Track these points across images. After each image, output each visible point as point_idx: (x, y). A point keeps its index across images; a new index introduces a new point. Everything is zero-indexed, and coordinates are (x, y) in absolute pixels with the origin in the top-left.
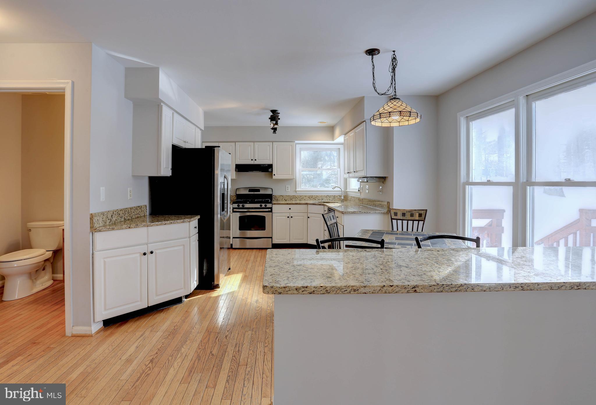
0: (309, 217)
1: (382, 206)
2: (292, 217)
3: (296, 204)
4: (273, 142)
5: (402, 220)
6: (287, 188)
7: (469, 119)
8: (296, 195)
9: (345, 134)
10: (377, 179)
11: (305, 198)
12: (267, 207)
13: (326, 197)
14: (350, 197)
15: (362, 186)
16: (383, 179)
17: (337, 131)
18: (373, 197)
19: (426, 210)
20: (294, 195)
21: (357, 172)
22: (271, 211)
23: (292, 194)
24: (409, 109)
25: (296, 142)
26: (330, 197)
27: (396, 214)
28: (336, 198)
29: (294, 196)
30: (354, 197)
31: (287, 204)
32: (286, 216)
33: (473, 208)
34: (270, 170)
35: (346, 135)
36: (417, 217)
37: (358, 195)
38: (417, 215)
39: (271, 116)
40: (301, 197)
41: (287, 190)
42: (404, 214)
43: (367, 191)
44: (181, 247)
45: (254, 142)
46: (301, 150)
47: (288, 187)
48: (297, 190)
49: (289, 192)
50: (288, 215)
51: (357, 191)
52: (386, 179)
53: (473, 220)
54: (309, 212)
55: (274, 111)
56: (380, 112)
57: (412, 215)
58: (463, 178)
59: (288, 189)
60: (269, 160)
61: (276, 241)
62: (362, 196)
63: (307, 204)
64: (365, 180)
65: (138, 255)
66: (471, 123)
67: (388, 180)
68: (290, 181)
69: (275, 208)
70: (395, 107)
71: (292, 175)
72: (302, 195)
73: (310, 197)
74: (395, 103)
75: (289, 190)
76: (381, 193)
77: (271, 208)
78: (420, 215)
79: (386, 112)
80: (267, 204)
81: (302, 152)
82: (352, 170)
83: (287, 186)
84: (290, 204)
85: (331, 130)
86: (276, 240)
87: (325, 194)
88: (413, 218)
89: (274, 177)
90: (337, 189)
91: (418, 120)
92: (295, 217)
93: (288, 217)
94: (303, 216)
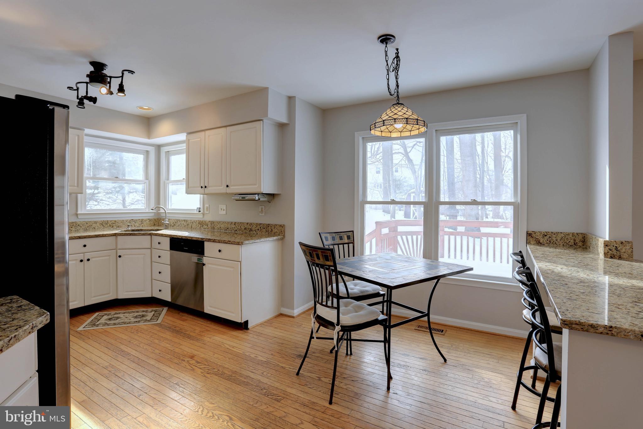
0: (120, 256)
2: (88, 260)
3: (93, 236)
8: (77, 220)
11: (94, 225)
15: (207, 206)
18: (242, 219)
19: (353, 231)
20: (74, 221)
25: (87, 131)
26: (135, 221)
29: (73, 223)
30: (186, 220)
31: (80, 238)
32: (76, 260)
36: (346, 240)
37: (200, 217)
38: (346, 237)
48: (79, 212)
50: (81, 257)
51: (196, 212)
54: (119, 247)
57: (341, 238)
71: (78, 186)
72: (90, 220)
73: (105, 224)
78: (349, 237)
88: (342, 242)
92: (94, 259)
93: (81, 261)
94: (109, 256)
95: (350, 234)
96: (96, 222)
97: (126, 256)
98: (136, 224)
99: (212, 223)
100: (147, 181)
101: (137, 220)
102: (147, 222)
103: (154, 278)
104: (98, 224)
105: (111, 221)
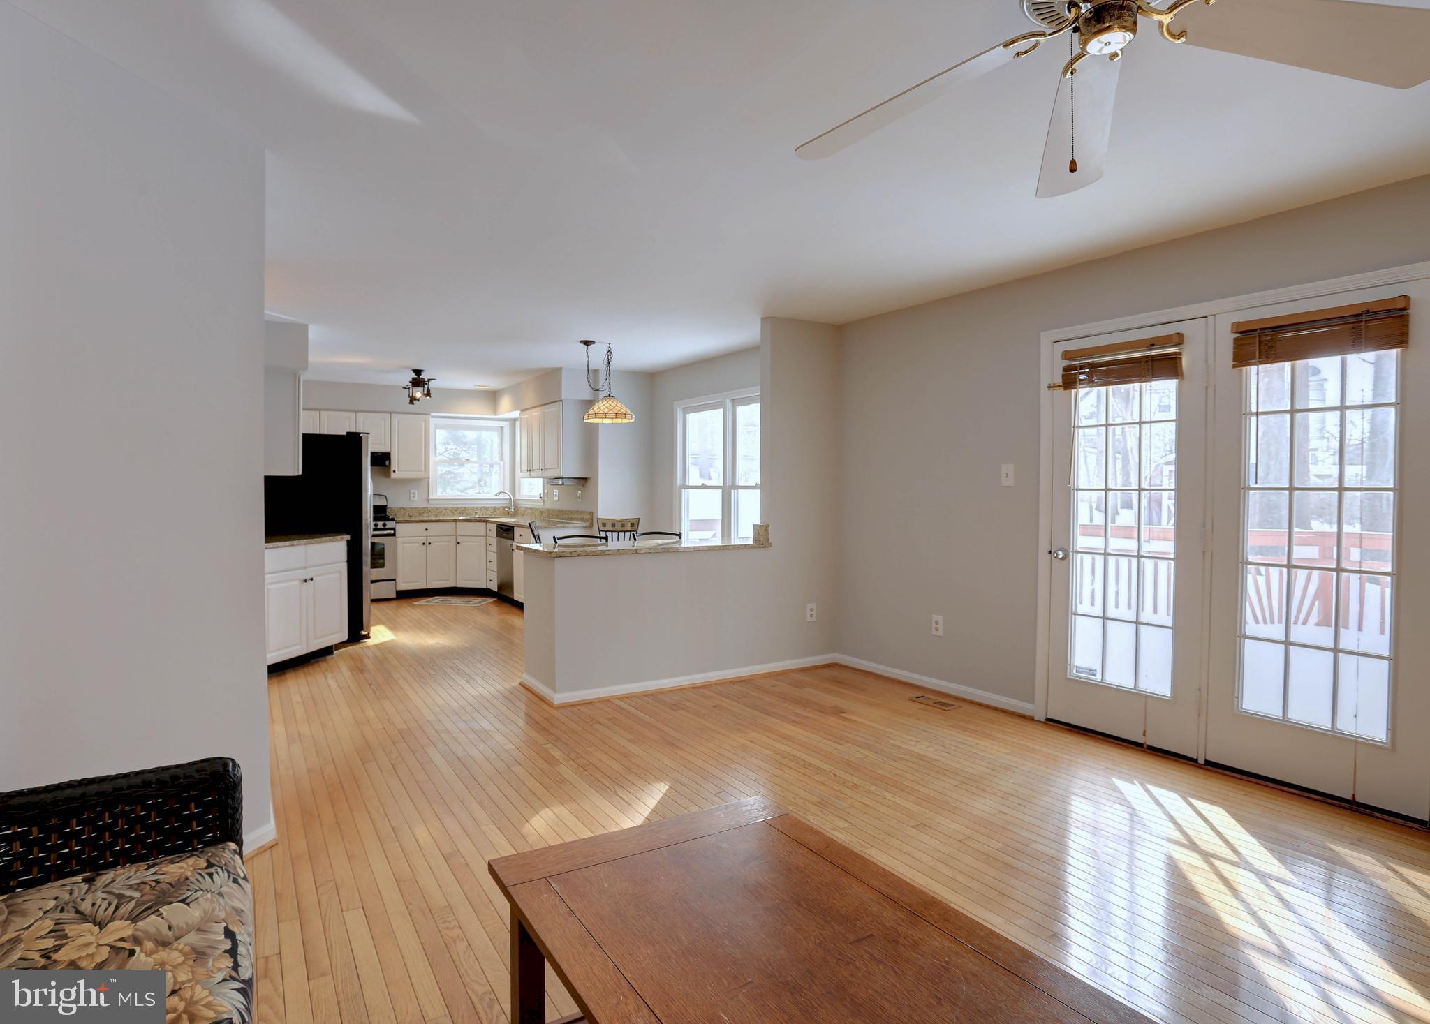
0: (458, 543)
1: (582, 520)
2: (430, 544)
3: (437, 521)
4: (391, 413)
5: (612, 532)
6: (412, 495)
7: (686, 411)
8: (429, 506)
9: (522, 411)
10: (576, 481)
12: (387, 527)
13: (481, 509)
14: (523, 509)
15: (546, 491)
16: (583, 481)
17: (505, 402)
18: (567, 506)
19: (639, 519)
20: (426, 506)
21: (545, 469)
22: (394, 535)
23: (422, 505)
24: (623, 411)
25: (432, 414)
26: (487, 509)
27: (604, 525)
28: (498, 512)
29: (424, 508)
30: (531, 509)
31: (422, 521)
32: (420, 543)
33: (690, 518)
34: (387, 463)
35: (524, 413)
36: (629, 528)
37: (540, 505)
38: (629, 524)
39: (413, 379)
40: (438, 511)
41: (412, 499)
42: (613, 525)
43: (556, 498)
44: (338, 574)
45: (356, 412)
46: (437, 427)
47: (414, 493)
48: (430, 498)
49: (416, 501)
50: (423, 540)
51: (538, 498)
52: (588, 480)
53: (690, 533)
54: (459, 533)
55: (418, 372)
56: (596, 412)
57: (623, 525)
58: (679, 482)
59: (414, 497)
60: (385, 444)
61: (403, 586)
62: (548, 506)
63: (455, 521)
64: (560, 483)
65: (297, 583)
66: (688, 415)
67: (590, 483)
68: (421, 482)
69: (400, 529)
70: (611, 407)
71: (422, 472)
73: (454, 510)
74: (610, 403)
75: (416, 498)
76: (580, 500)
77: (394, 529)
78: (632, 525)
79: (601, 412)
80: (387, 522)
81: (438, 431)
82: (536, 466)
83: (412, 491)
84: (427, 521)
85: (492, 397)
86: (403, 584)
87: (480, 504)
88: (624, 529)
89: (393, 476)
90: (501, 496)
91: (633, 420)
92: (435, 544)
93: (424, 544)
94: (449, 542)
95: (633, 521)
96: (446, 509)
97: (464, 543)
98: (487, 512)
99: (548, 510)
100: (501, 463)
101: (488, 508)
102: (500, 510)
103: (488, 567)
104: (448, 511)
105: (461, 508)
